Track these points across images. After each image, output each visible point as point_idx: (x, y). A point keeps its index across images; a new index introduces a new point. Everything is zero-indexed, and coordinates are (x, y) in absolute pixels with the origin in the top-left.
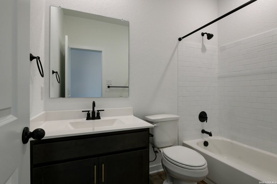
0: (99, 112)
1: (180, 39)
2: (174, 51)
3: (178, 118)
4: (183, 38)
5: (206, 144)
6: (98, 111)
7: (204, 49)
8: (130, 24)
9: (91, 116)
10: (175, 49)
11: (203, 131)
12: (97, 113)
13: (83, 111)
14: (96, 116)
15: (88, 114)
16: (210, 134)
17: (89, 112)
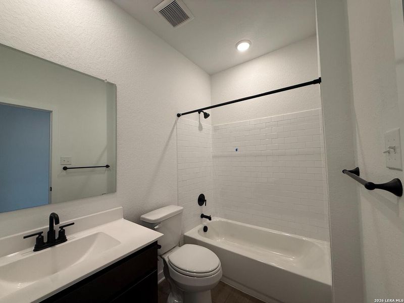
0: (64, 228)
1: (179, 115)
2: (173, 128)
3: (182, 210)
4: (183, 114)
5: (205, 229)
6: (61, 227)
7: (201, 128)
8: (117, 88)
9: (45, 240)
10: (174, 126)
11: (203, 216)
12: (59, 232)
13: (25, 238)
14: (57, 237)
15: (37, 238)
16: (210, 218)
17: (42, 235)
